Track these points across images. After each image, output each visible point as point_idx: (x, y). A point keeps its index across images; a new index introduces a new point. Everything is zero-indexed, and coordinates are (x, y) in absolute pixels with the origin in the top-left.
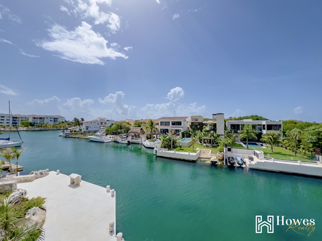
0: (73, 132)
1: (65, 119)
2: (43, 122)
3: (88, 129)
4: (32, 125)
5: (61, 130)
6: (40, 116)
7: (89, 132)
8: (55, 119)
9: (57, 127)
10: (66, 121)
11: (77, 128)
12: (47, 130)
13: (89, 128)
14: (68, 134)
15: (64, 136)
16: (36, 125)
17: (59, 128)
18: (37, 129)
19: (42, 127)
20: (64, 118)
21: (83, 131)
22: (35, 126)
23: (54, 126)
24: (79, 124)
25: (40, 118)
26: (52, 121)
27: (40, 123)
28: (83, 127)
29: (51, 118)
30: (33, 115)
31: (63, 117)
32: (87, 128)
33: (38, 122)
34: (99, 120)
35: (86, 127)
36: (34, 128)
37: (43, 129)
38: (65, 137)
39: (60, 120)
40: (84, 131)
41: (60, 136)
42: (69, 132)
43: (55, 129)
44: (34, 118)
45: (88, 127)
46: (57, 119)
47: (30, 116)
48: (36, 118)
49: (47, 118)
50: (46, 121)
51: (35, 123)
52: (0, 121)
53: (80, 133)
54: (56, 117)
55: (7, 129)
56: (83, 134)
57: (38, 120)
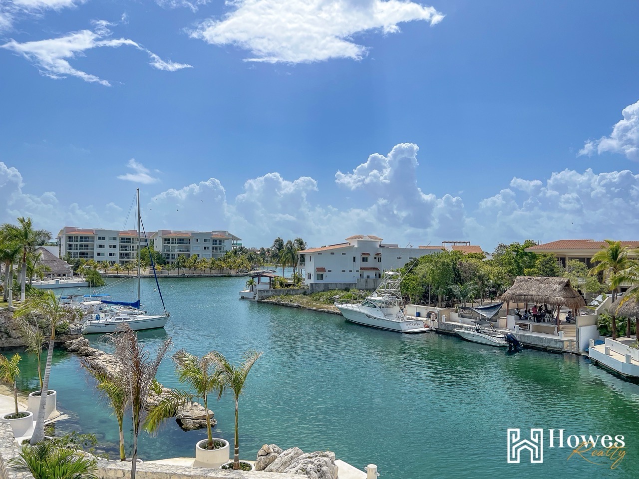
0: (278, 286)
1: (239, 242)
2: (188, 251)
3: (322, 275)
4: (163, 260)
5: (230, 276)
6: (179, 233)
7: (327, 288)
8: (217, 242)
9: (221, 268)
10: (241, 249)
11: (286, 274)
12: (199, 277)
13: (325, 274)
14: (265, 294)
15: (256, 299)
16: (170, 260)
17: (225, 273)
18: (174, 272)
19: (185, 267)
20: (238, 239)
21: (308, 282)
22: (168, 263)
23: (213, 263)
24: (293, 258)
25: (180, 240)
26: (208, 248)
27: (179, 255)
28: (308, 270)
29: (205, 240)
30: (164, 232)
31: (233, 236)
32: (321, 272)
33: (176, 252)
34: (356, 246)
35: (318, 269)
36: (169, 270)
37: (186, 272)
38: (258, 301)
39: (228, 246)
40: (312, 284)
41: (243, 298)
42: (267, 287)
43: (215, 272)
44: (165, 240)
45: (323, 270)
46: (220, 241)
47: (157, 233)
48: (171, 241)
49: (197, 240)
50: (195, 249)
51: (169, 255)
52: (97, 250)
53: (299, 292)
54: (219, 237)
55: (111, 272)
56: (310, 295)
57: (176, 245)
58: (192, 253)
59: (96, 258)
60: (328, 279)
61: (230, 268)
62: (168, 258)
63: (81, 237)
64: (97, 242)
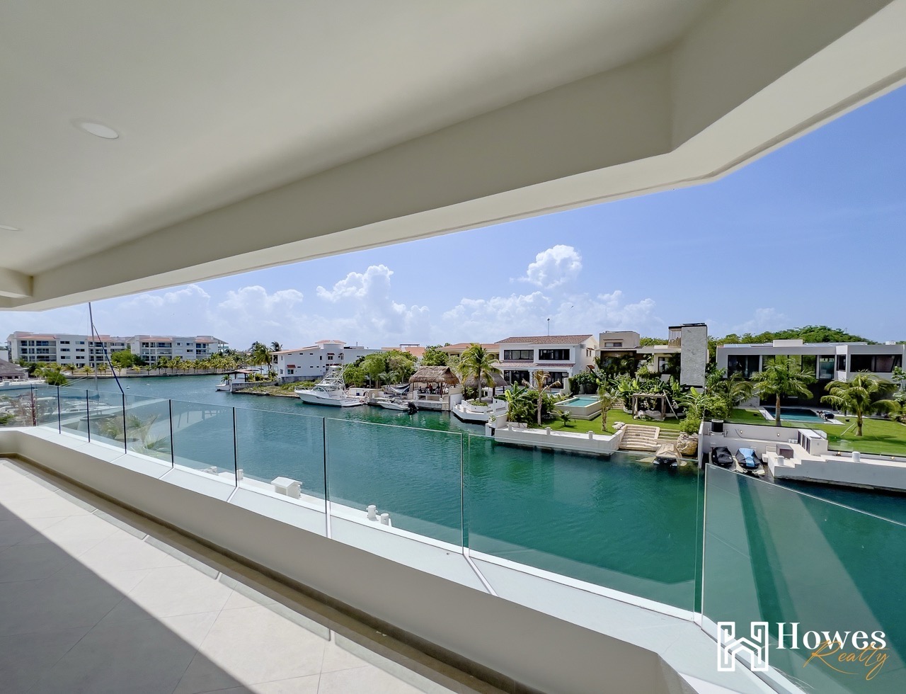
0: (254, 381)
1: (225, 345)
2: (169, 353)
3: (292, 371)
4: (140, 362)
5: (216, 374)
6: (160, 337)
7: (297, 380)
8: (201, 347)
9: (205, 367)
10: (228, 351)
11: (263, 371)
12: (182, 375)
13: (295, 370)
14: (239, 387)
16: (150, 362)
17: (211, 370)
18: (153, 372)
19: (166, 367)
20: (224, 343)
21: (279, 376)
22: (148, 364)
23: (197, 363)
24: (266, 358)
25: (160, 344)
26: (192, 351)
27: (160, 357)
28: (280, 368)
29: (188, 344)
30: (141, 337)
31: (219, 340)
32: (291, 368)
33: (156, 354)
34: (322, 348)
35: (289, 366)
36: (148, 370)
37: (169, 372)
38: (232, 392)
39: (213, 349)
40: (283, 378)
41: (219, 390)
42: (243, 381)
43: (201, 371)
44: (144, 344)
45: (294, 366)
46: (204, 345)
47: (134, 338)
48: (150, 345)
49: (179, 344)
50: (176, 352)
51: (148, 357)
52: (59, 354)
53: (271, 384)
54: (202, 341)
55: (80, 373)
56: (280, 386)
57: (156, 348)
58: (174, 355)
59: (60, 361)
60: (297, 373)
61: (215, 367)
62: (148, 360)
63: (39, 342)
64: (59, 346)
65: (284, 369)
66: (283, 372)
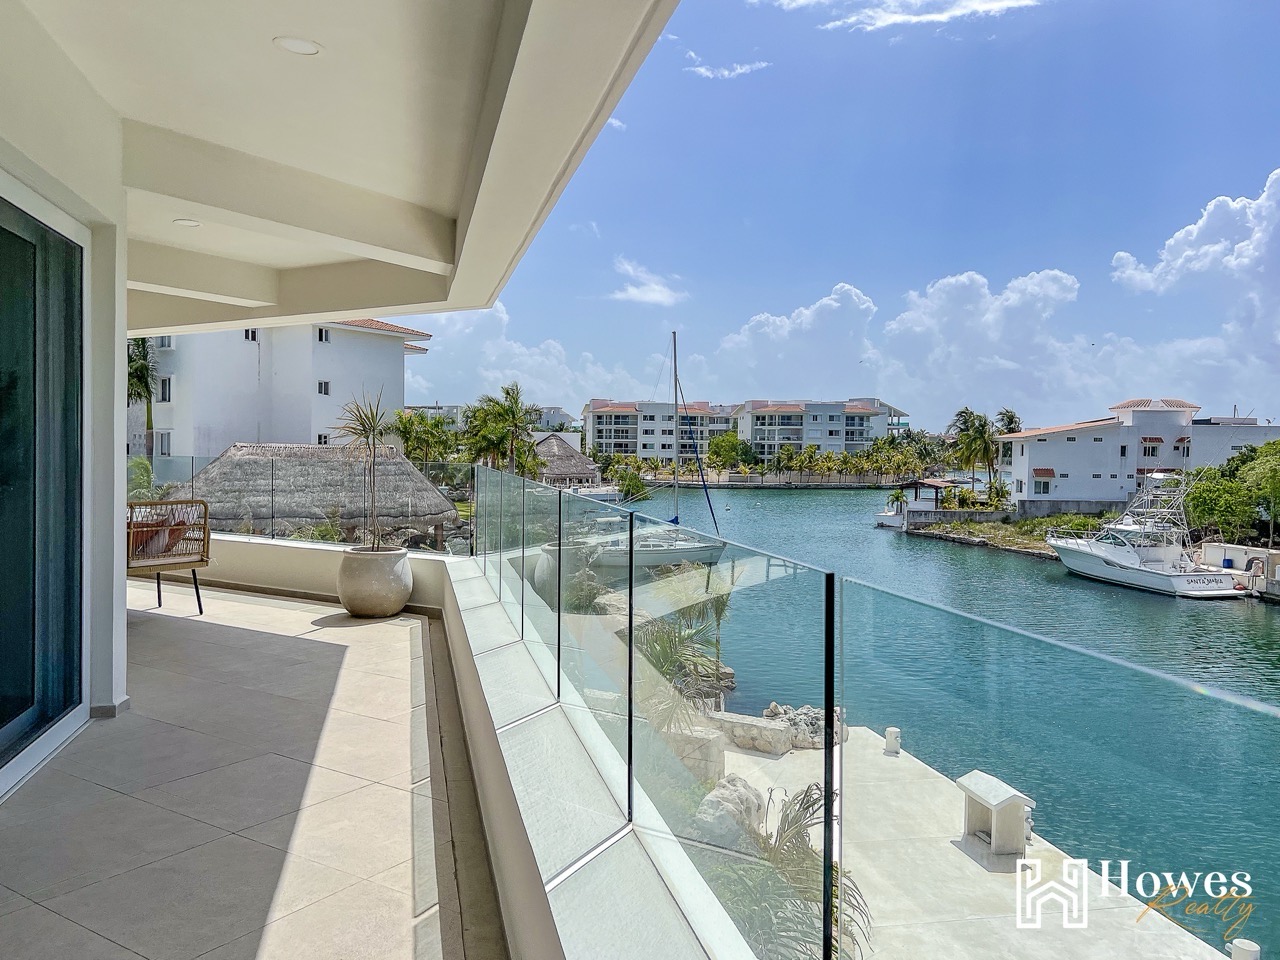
0: (955, 506)
1: (903, 420)
2: (798, 439)
3: (1046, 485)
4: (752, 456)
5: (879, 488)
6: (784, 405)
7: (1056, 509)
8: (854, 422)
9: (860, 472)
10: (909, 435)
11: (976, 483)
12: (817, 488)
13: (1053, 482)
14: (923, 519)
15: (904, 529)
16: (766, 457)
17: (870, 480)
18: (771, 479)
19: (789, 469)
20: (900, 414)
21: (1015, 498)
22: (763, 461)
23: (845, 462)
24: (986, 449)
25: (783, 417)
26: (837, 432)
27: (781, 446)
28: (1018, 474)
29: (831, 418)
30: (756, 404)
31: (890, 408)
32: (1043, 478)
33: (777, 441)
34: (1128, 422)
35: (1038, 472)
36: (762, 474)
37: (793, 477)
38: (907, 532)
39: (877, 428)
40: (1022, 503)
41: (881, 526)
42: (930, 506)
43: (850, 480)
44: (758, 418)
45: (1050, 473)
46: (862, 419)
47: (743, 406)
48: (767, 421)
49: (815, 418)
50: (812, 435)
51: (763, 446)
52: (642, 439)
53: (994, 517)
54: (857, 409)
55: (664, 476)
56: (1015, 523)
57: (777, 428)
58: (806, 443)
59: (641, 453)
60: (1059, 492)
61: (880, 471)
62: (763, 453)
63: (617, 417)
64: (642, 425)
65: (1025, 480)
66: (1025, 488)
